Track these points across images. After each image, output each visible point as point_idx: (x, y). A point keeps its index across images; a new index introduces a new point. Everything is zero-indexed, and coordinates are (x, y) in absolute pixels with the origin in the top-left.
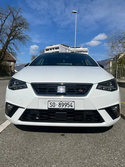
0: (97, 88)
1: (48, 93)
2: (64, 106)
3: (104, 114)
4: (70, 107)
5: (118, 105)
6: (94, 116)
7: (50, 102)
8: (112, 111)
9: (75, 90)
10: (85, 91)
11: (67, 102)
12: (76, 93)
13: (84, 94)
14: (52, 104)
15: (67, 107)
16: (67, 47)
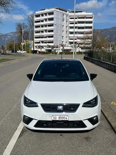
0: (83, 106)
1: (52, 110)
2: (62, 119)
3: (87, 123)
4: (66, 119)
5: (97, 116)
6: (80, 124)
7: (53, 116)
8: (93, 121)
9: (69, 109)
10: (75, 109)
11: (64, 116)
12: (69, 110)
13: (74, 111)
14: (54, 118)
15: (64, 119)
16: (64, 12)
